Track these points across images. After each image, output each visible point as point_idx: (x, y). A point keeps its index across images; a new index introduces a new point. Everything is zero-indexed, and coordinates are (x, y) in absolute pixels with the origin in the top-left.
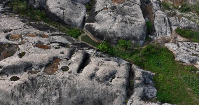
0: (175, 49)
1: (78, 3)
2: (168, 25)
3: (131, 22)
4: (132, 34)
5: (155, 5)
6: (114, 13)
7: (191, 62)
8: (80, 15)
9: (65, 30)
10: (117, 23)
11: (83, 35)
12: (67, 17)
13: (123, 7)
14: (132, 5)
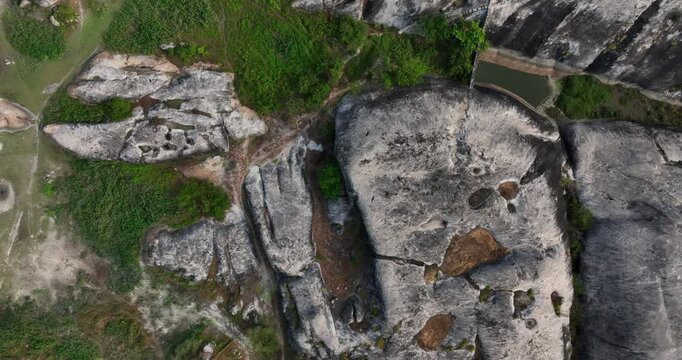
0: (234, 114)
1: (628, 213)
2: (259, 212)
3: (402, 143)
4: (387, 111)
5: (318, 298)
6: (473, 174)
7: (188, 76)
8: (593, 166)
9: (622, 101)
10: (451, 130)
11: (550, 103)
12: (640, 140)
13: (445, 223)
14: (409, 245)
